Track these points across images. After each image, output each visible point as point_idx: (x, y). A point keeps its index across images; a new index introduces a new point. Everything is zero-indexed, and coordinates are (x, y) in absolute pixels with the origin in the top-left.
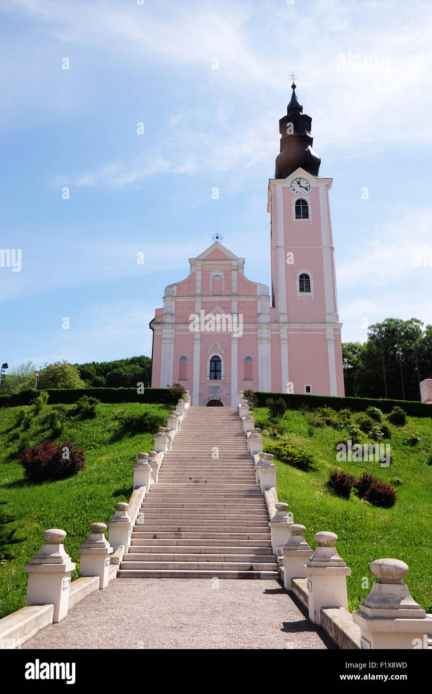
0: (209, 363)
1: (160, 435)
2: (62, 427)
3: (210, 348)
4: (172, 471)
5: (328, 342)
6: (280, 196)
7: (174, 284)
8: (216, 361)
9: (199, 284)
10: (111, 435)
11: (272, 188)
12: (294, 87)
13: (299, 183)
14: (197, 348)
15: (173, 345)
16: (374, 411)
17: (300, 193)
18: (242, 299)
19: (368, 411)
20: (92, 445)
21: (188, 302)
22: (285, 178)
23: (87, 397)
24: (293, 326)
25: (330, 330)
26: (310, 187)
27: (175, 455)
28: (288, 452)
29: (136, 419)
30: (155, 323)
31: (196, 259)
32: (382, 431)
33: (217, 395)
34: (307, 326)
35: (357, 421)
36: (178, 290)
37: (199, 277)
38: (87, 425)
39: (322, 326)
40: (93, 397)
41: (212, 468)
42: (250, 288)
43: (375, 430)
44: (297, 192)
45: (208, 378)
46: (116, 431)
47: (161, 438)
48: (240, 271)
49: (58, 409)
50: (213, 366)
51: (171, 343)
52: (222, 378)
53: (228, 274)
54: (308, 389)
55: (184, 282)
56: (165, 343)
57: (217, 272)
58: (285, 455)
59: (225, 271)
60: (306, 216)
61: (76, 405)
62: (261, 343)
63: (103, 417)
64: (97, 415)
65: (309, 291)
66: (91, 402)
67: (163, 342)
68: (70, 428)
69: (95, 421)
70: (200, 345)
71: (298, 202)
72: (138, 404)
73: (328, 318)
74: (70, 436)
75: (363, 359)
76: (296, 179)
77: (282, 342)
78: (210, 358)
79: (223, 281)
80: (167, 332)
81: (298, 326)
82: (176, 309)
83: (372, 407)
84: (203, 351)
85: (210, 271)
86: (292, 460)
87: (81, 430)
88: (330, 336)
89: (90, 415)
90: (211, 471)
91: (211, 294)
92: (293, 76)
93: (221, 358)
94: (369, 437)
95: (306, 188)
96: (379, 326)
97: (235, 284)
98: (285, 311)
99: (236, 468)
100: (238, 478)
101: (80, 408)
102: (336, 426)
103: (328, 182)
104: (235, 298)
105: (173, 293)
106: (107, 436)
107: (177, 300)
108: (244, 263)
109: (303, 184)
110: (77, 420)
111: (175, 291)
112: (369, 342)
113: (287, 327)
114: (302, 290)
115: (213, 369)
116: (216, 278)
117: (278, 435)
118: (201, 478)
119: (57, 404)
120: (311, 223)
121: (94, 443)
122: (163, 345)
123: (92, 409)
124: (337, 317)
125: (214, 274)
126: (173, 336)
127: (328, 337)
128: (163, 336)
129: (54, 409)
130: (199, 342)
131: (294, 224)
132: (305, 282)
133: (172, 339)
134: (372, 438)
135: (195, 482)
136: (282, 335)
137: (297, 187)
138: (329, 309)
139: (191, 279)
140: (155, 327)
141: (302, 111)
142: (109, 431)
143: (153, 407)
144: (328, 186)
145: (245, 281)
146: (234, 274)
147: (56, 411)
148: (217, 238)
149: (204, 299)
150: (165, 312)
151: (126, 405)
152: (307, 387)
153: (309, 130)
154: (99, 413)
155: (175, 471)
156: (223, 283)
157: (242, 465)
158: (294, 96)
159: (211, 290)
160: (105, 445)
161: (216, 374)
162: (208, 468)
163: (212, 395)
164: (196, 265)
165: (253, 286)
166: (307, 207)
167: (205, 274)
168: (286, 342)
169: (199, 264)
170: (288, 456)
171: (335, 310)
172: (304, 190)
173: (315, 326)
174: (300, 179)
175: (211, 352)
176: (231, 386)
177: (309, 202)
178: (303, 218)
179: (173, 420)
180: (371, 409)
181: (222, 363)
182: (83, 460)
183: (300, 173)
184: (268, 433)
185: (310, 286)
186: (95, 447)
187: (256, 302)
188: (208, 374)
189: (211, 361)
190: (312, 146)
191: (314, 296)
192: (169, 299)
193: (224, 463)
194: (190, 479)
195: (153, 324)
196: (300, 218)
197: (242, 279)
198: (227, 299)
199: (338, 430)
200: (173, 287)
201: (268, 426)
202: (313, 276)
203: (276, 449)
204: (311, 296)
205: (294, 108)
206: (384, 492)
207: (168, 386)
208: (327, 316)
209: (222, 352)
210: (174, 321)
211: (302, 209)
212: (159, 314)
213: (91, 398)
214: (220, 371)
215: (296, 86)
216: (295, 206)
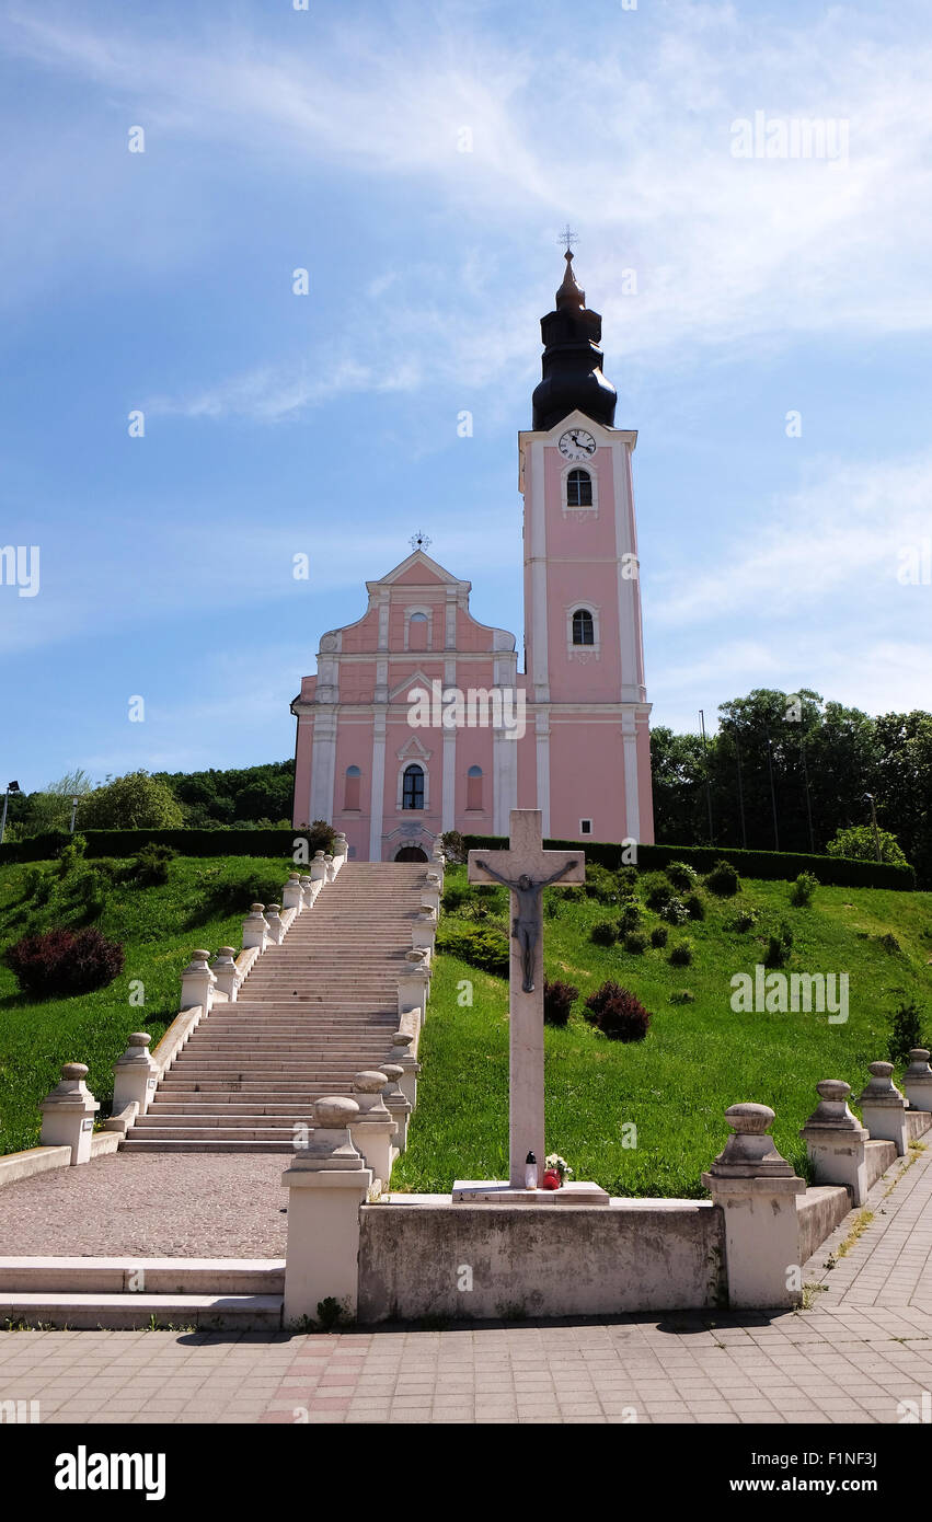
0: (401, 778)
1: (254, 918)
2: (104, 902)
3: (404, 750)
4: (266, 981)
5: (625, 739)
6: (538, 465)
7: (338, 631)
8: (414, 774)
9: (384, 630)
10: (188, 915)
11: (525, 449)
12: (569, 256)
13: (574, 439)
14: (379, 750)
15: (334, 744)
16: (681, 868)
17: (578, 457)
18: (464, 658)
19: (670, 870)
20: (154, 934)
21: (363, 664)
22: (548, 430)
23: (154, 845)
24: (560, 709)
25: (628, 716)
26: (594, 445)
27: (280, 952)
28: (484, 947)
29: (234, 887)
30: (302, 704)
31: (379, 583)
32: (686, 906)
33: (416, 838)
34: (587, 709)
35: (647, 887)
36: (345, 641)
37: (384, 617)
38: (149, 898)
39: (614, 709)
40: (167, 846)
41: (339, 975)
42: (480, 638)
43: (675, 903)
44: (570, 457)
45: (400, 807)
46: (198, 908)
47: (254, 923)
48: (461, 605)
49: (100, 867)
50: (410, 784)
51: (331, 741)
52: (426, 807)
53: (439, 612)
54: (586, 827)
55: (355, 627)
56: (318, 741)
57: (418, 609)
58: (478, 951)
59: (432, 606)
60: (587, 501)
61: (135, 860)
62: (499, 741)
63: (181, 883)
64: (170, 878)
65: (591, 642)
66: (161, 855)
67: (315, 738)
68: (118, 903)
69: (163, 889)
70: (384, 745)
71: (573, 475)
72: (247, 858)
73: (626, 695)
74: (116, 917)
75: (711, 766)
76: (569, 432)
77: (539, 738)
78: (403, 769)
79: (430, 623)
80: (324, 720)
81: (569, 709)
82: (341, 676)
83: (677, 863)
84: (391, 755)
85: (405, 606)
86: (490, 961)
87: (138, 906)
88: (629, 728)
89: (156, 878)
90: (335, 980)
91: (406, 648)
92: (568, 235)
93: (424, 768)
94: (662, 918)
95: (587, 448)
96: (740, 704)
97: (451, 629)
98: (545, 680)
99: (379, 975)
100: (377, 993)
101: (140, 865)
102: (604, 898)
103: (630, 437)
104: (451, 657)
105: (336, 646)
106: (182, 917)
107: (342, 660)
108: (470, 589)
109: (582, 440)
110: (132, 888)
111: (340, 644)
112: (721, 734)
113: (549, 711)
114: (577, 641)
115: (409, 789)
116: (418, 619)
117: (490, 916)
118: (313, 992)
119: (101, 857)
120: (596, 516)
121: (156, 930)
122: (315, 745)
123: (162, 867)
124: (643, 691)
125: (413, 610)
126: (335, 729)
127: (626, 728)
128: (316, 728)
129: (92, 868)
130: (383, 739)
131: (565, 516)
132: (583, 627)
133: (332, 732)
134: (666, 919)
135: (302, 999)
136: (538, 727)
137: (571, 447)
138: (627, 676)
139: (370, 619)
140: (303, 711)
141: (583, 303)
142: (186, 908)
143: (274, 865)
144: (628, 444)
145: (472, 624)
146: (451, 610)
147: (95, 872)
148: (420, 542)
149: (394, 659)
150: (320, 683)
151: (226, 860)
152: (584, 823)
153: (598, 338)
154: (174, 874)
155: (271, 980)
156: (430, 629)
157: (392, 970)
158: (569, 274)
159: (406, 641)
160: (176, 934)
161: (414, 800)
162: (330, 975)
163: (405, 838)
164: (379, 594)
165: (486, 634)
166: (590, 483)
167: (396, 611)
168: (546, 738)
169: (385, 592)
170: (481, 955)
171: (640, 677)
172: (585, 450)
173: (601, 709)
174: (578, 431)
176: (441, 822)
177: (593, 475)
178: (581, 505)
179: (293, 889)
180: (675, 865)
181: (426, 778)
182: (119, 961)
183: (577, 419)
184: (471, 912)
185: (592, 634)
186: (158, 937)
187: (491, 664)
188: (400, 799)
189: (405, 775)
190: (601, 370)
191: (599, 653)
192: (327, 658)
193: (363, 967)
194: (295, 993)
195: (297, 704)
196: (576, 504)
197: (464, 619)
198: (436, 658)
199: (606, 905)
200: (335, 635)
201: (469, 898)
202: (600, 614)
203: (465, 941)
204: (594, 653)
205: (569, 296)
206: (627, 1013)
207: (304, 825)
208: (623, 691)
209: (427, 759)
210: (336, 699)
211: (579, 488)
212: (309, 686)
213: (163, 847)
214: (422, 793)
215: (572, 256)
216: (566, 482)
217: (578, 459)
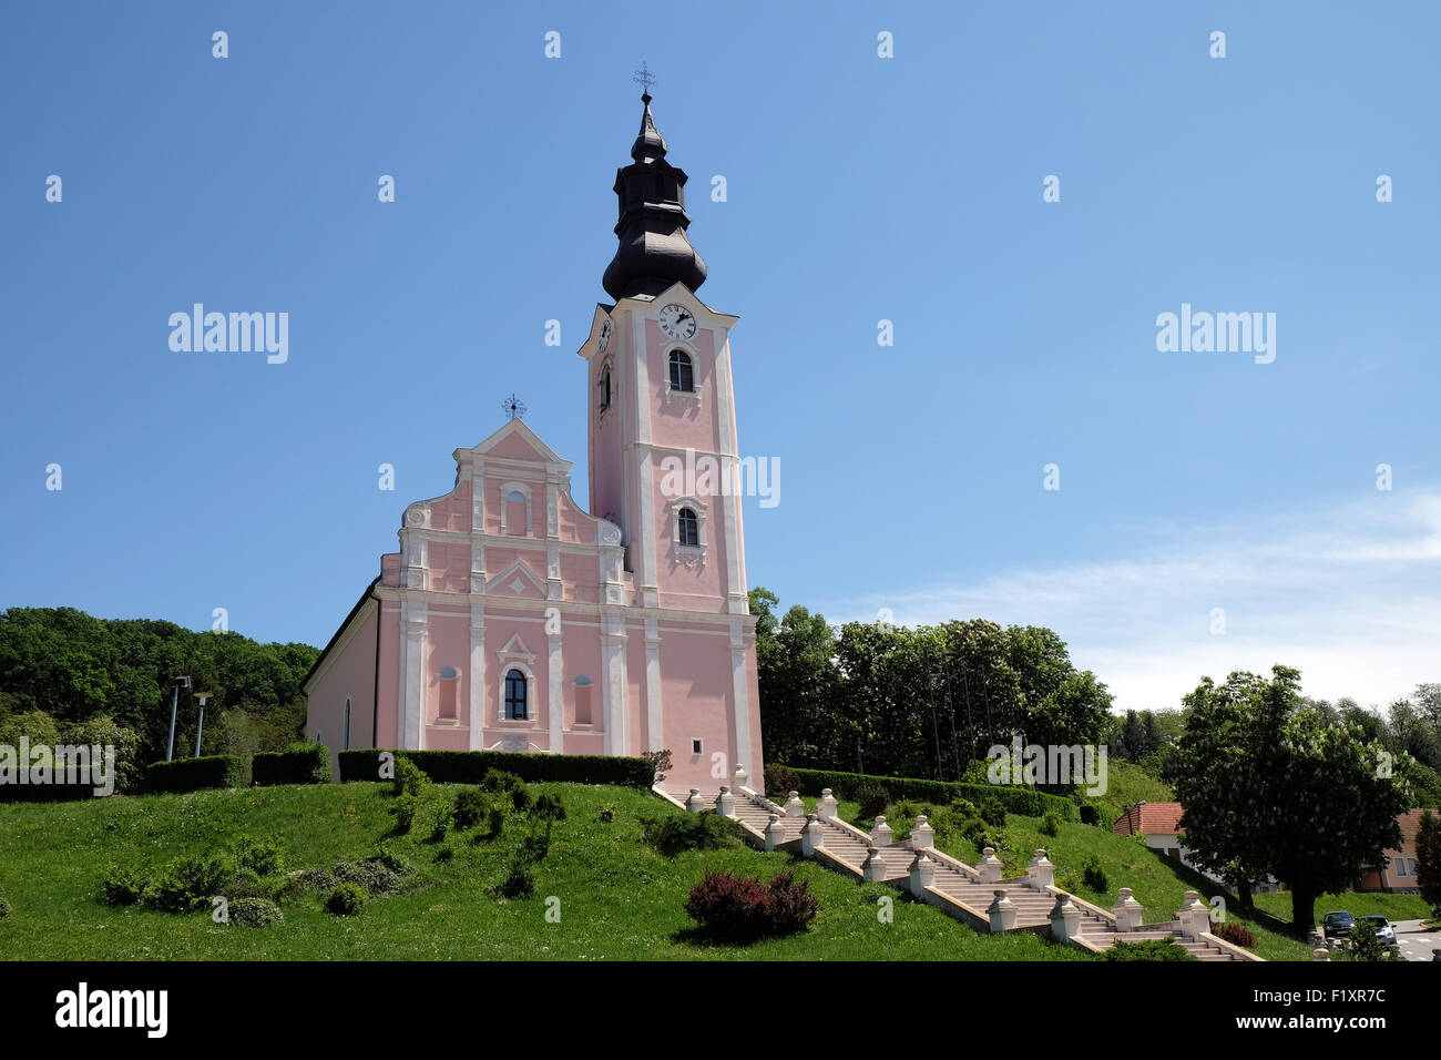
0: (503, 683)
3: (506, 650)
5: (733, 652)
6: (640, 338)
7: (424, 504)
8: (517, 681)
9: (478, 509)
12: (646, 99)
14: (478, 649)
15: (427, 639)
17: (678, 335)
18: (568, 550)
21: (456, 546)
22: (651, 301)
24: (670, 615)
25: (736, 629)
26: (694, 325)
30: (383, 587)
31: (472, 451)
34: (696, 618)
36: (434, 515)
37: (478, 492)
39: (725, 620)
42: (583, 527)
44: (671, 333)
48: (563, 487)
50: (512, 690)
52: (531, 717)
53: (538, 493)
54: (697, 746)
55: (446, 500)
56: (407, 633)
57: (517, 486)
59: (531, 485)
60: (689, 386)
62: (608, 647)
65: (698, 545)
67: (404, 629)
70: (482, 643)
71: (674, 354)
73: (733, 605)
76: (669, 305)
77: (648, 646)
78: (505, 673)
79: (529, 505)
80: (414, 610)
81: (678, 616)
82: (429, 558)
84: (492, 656)
85: (502, 482)
88: (737, 641)
91: (505, 532)
93: (531, 675)
97: (553, 515)
98: (653, 582)
103: (728, 323)
104: (554, 547)
105: (423, 521)
107: (431, 539)
111: (428, 519)
113: (660, 617)
114: (683, 539)
115: (512, 697)
116: (516, 499)
122: (403, 638)
125: (510, 488)
127: (733, 642)
130: (483, 637)
131: (670, 400)
132: (688, 526)
136: (647, 634)
137: (670, 322)
138: (734, 584)
139: (462, 494)
140: (386, 595)
144: (726, 330)
145: (574, 511)
146: (553, 492)
148: (514, 407)
149: (493, 543)
150: (407, 565)
152: (695, 742)
156: (529, 511)
159: (504, 523)
161: (517, 708)
164: (470, 464)
165: (590, 524)
166: (690, 367)
167: (491, 487)
168: (656, 647)
169: (481, 462)
172: (684, 328)
173: (709, 619)
174: (677, 305)
175: (508, 660)
176: (548, 735)
177: (693, 358)
178: (683, 390)
181: (530, 686)
183: (678, 292)
185: (697, 535)
187: (598, 559)
188: (502, 707)
189: (506, 681)
192: (413, 535)
196: (680, 389)
197: (568, 505)
198: (538, 546)
200: (419, 508)
202: (702, 512)
204: (701, 556)
208: (730, 601)
209: (531, 662)
210: (426, 584)
211: (680, 370)
212: (392, 566)
214: (525, 701)
215: (650, 98)
216: (668, 362)
217: (679, 338)
